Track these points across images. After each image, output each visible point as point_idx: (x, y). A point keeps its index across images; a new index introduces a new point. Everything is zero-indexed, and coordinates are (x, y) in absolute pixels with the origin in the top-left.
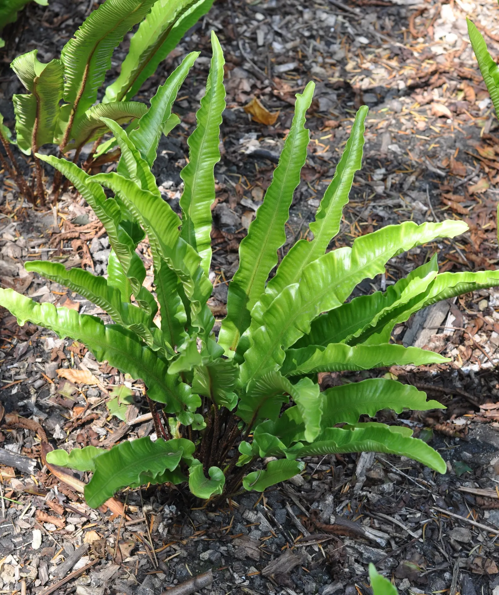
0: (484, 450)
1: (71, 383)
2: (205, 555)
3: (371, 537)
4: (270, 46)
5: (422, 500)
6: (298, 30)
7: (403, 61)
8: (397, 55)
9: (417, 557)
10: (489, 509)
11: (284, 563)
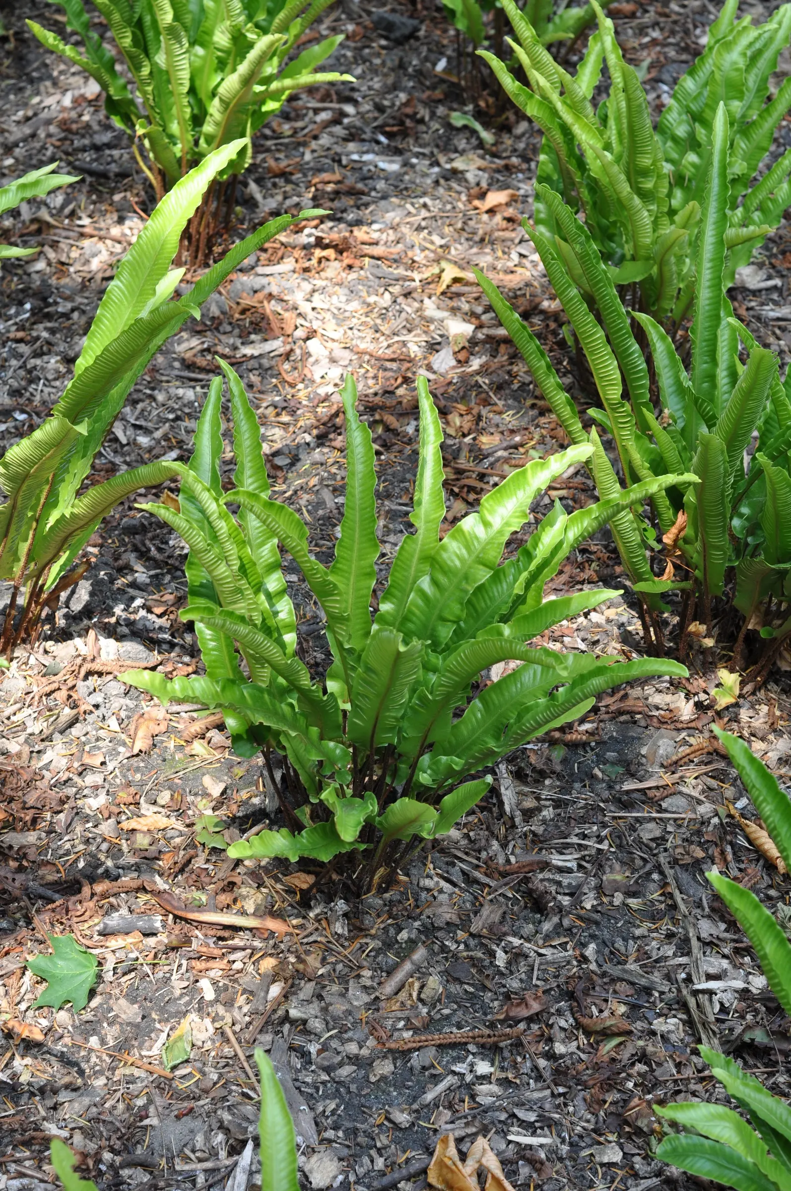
0: (627, 744)
1: (143, 832)
2: (404, 935)
3: (560, 864)
4: (135, 442)
5: (591, 813)
6: (158, 415)
7: (293, 413)
8: (284, 408)
9: (617, 866)
10: (663, 799)
11: (489, 916)
